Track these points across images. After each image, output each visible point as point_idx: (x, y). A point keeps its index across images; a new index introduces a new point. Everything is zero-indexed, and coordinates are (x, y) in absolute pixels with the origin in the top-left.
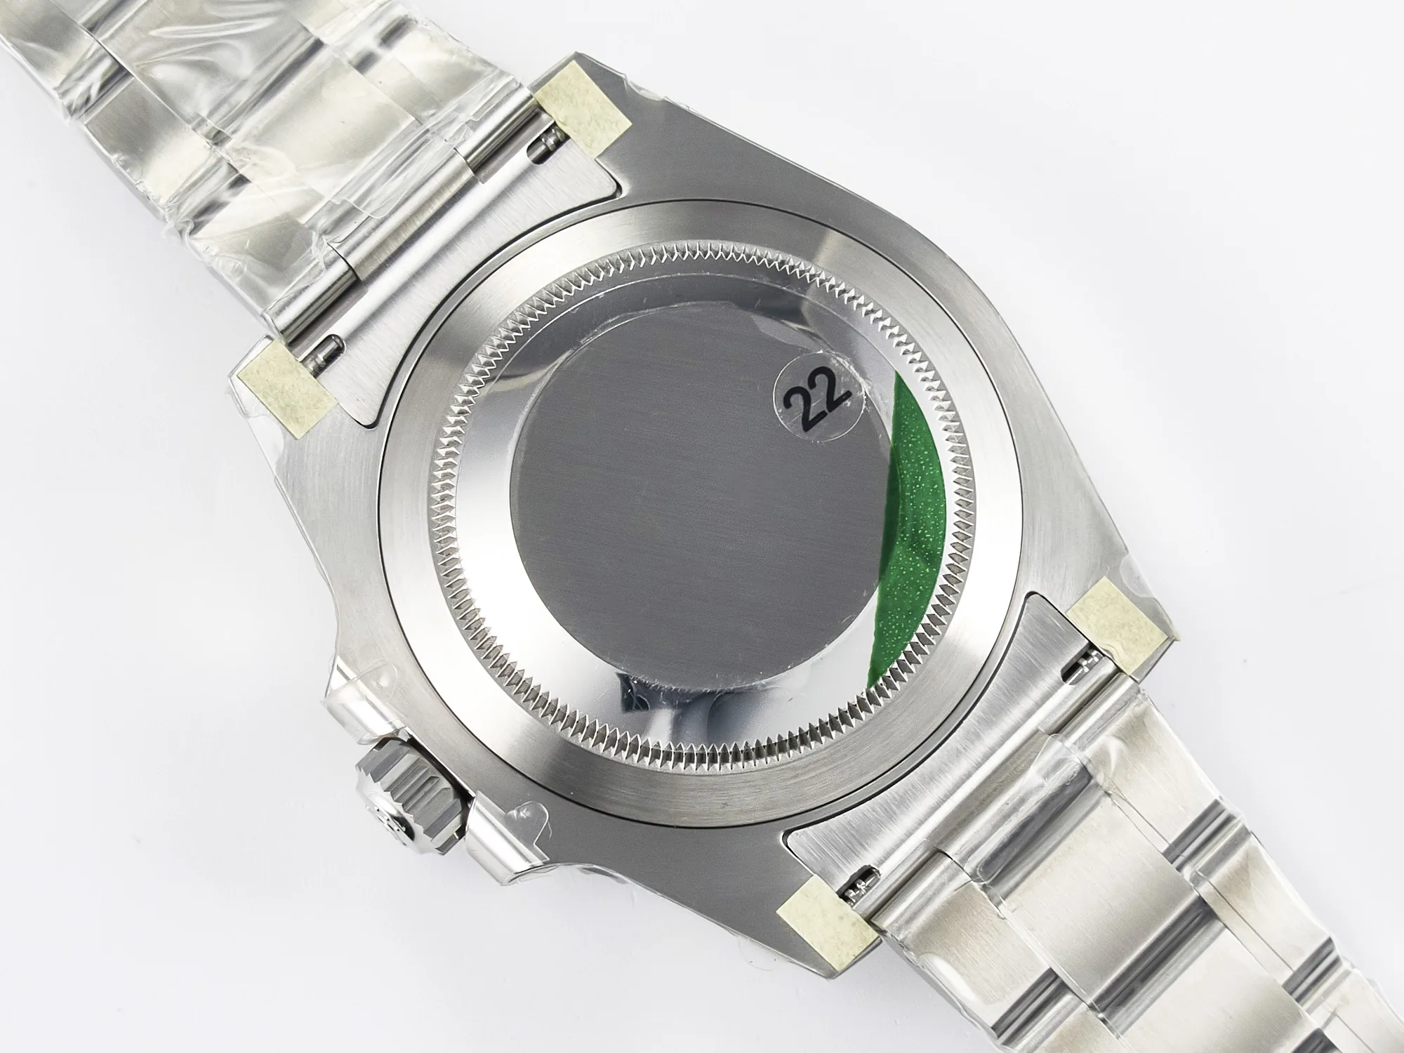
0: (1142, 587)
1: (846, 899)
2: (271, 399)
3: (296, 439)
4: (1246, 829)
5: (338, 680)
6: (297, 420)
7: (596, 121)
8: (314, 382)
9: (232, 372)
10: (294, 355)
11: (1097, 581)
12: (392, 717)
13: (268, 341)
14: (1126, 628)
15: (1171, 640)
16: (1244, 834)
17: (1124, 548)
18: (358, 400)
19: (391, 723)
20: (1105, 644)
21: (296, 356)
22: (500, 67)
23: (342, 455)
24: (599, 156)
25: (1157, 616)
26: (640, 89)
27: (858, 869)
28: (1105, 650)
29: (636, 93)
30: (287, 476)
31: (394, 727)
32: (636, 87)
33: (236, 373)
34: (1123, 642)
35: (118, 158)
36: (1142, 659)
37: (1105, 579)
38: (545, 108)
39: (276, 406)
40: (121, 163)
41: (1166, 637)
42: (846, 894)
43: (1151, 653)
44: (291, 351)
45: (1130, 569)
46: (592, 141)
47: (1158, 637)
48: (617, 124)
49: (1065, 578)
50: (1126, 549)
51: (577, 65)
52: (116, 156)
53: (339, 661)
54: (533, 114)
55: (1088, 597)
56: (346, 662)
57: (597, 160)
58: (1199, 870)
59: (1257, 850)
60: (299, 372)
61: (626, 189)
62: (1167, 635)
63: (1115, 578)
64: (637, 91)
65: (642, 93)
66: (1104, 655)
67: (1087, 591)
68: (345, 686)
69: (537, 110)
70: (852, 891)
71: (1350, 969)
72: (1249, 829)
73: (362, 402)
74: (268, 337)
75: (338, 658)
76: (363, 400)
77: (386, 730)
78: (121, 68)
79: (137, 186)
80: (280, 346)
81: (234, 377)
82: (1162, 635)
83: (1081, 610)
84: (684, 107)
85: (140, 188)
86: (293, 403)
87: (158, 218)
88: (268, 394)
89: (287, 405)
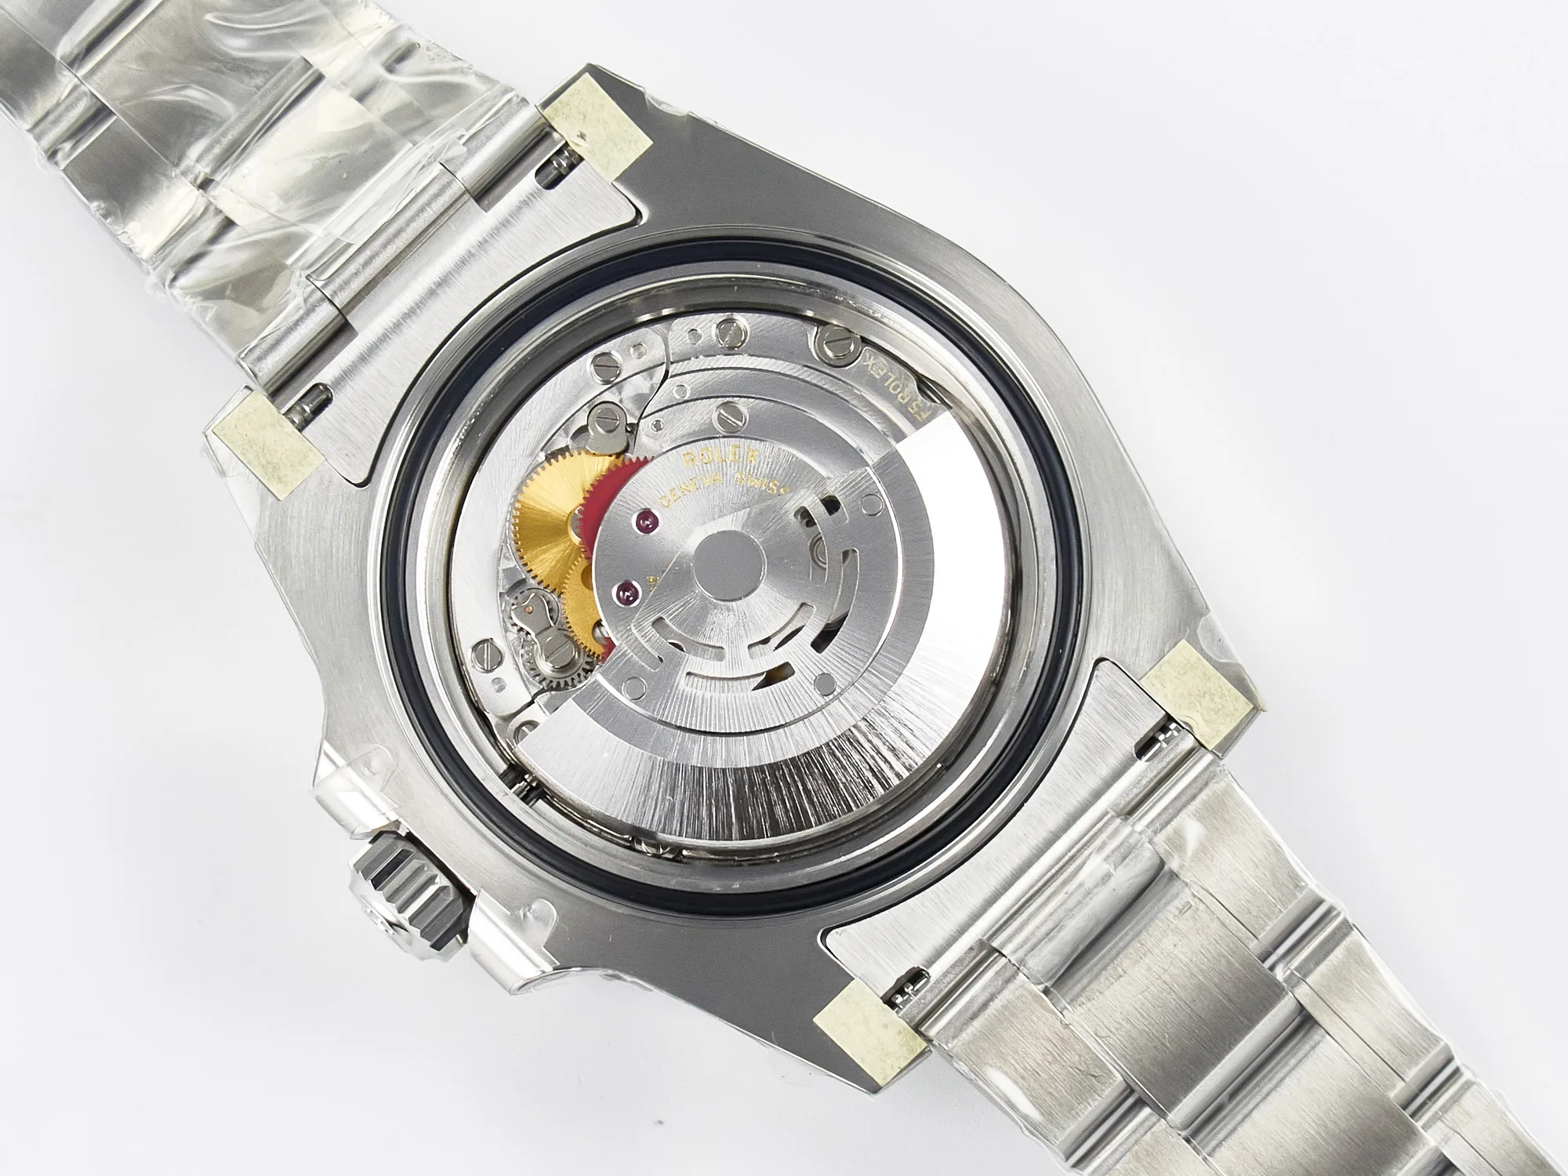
0: (1224, 650)
1: (892, 1005)
2: (251, 457)
3: (279, 500)
4: (1347, 922)
5: (325, 767)
6: (280, 479)
7: (612, 140)
8: (299, 437)
9: (207, 427)
10: (277, 407)
11: (1176, 644)
12: (384, 808)
13: (247, 392)
14: (1207, 697)
15: (1256, 709)
16: (1346, 928)
17: (1205, 606)
18: (347, 455)
19: (384, 814)
20: (1184, 716)
21: (279, 408)
22: (503, 81)
23: (330, 517)
24: (617, 179)
25: (1241, 684)
26: (661, 103)
27: (905, 972)
28: (1184, 723)
29: (655, 107)
30: (269, 541)
31: (388, 818)
32: (657, 101)
33: (212, 428)
34: (1205, 712)
35: (98, 206)
36: (1225, 731)
37: (1184, 642)
38: (555, 127)
39: (257, 463)
40: (101, 212)
41: (1252, 706)
42: (893, 1000)
43: (1235, 724)
44: (273, 403)
45: (1211, 630)
46: (609, 162)
47: (1244, 706)
48: (636, 143)
49: (1138, 642)
50: (1207, 607)
51: (591, 78)
52: (95, 204)
53: (327, 747)
54: (543, 133)
55: (1164, 663)
56: (335, 748)
57: (614, 183)
58: (1294, 969)
59: (1359, 945)
60: (281, 426)
61: (646, 215)
62: (1253, 704)
63: (1194, 641)
64: (657, 106)
65: (662, 107)
66: (1183, 728)
67: (1164, 656)
68: (332, 774)
69: (548, 129)
70: (899, 996)
71: (1473, 1079)
72: (1351, 921)
73: (352, 457)
74: (247, 387)
75: (325, 743)
76: (354, 456)
77: (379, 823)
78: (104, 107)
79: (119, 237)
80: (261, 399)
81: (210, 431)
82: (1247, 704)
83: (1157, 677)
84: (711, 122)
85: (123, 239)
86: (276, 461)
87: (143, 271)
88: (248, 450)
89: (268, 463)
